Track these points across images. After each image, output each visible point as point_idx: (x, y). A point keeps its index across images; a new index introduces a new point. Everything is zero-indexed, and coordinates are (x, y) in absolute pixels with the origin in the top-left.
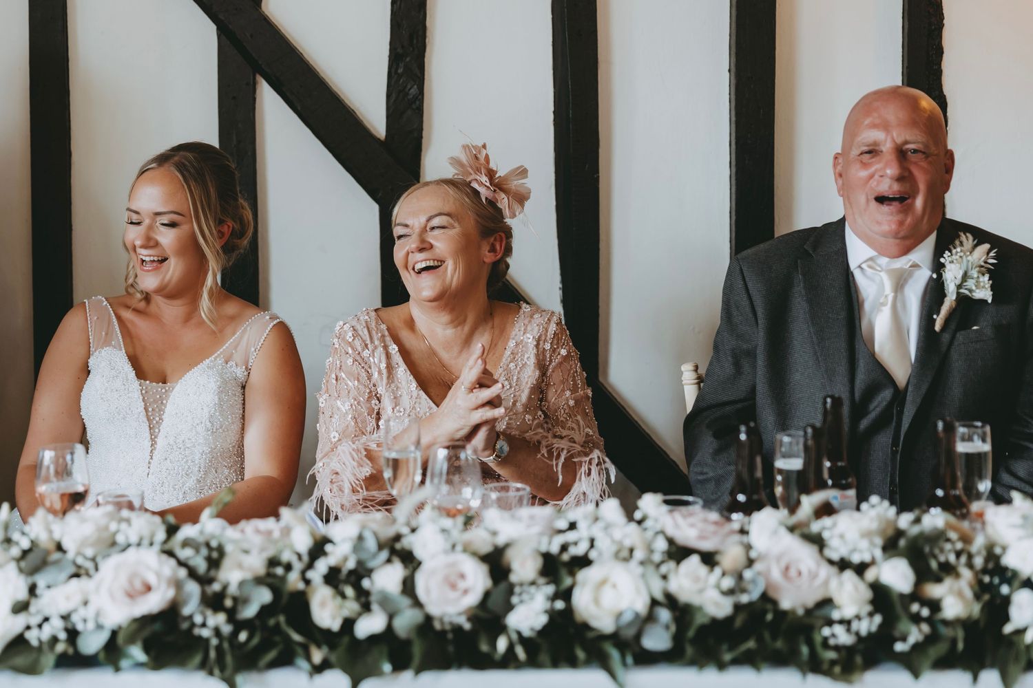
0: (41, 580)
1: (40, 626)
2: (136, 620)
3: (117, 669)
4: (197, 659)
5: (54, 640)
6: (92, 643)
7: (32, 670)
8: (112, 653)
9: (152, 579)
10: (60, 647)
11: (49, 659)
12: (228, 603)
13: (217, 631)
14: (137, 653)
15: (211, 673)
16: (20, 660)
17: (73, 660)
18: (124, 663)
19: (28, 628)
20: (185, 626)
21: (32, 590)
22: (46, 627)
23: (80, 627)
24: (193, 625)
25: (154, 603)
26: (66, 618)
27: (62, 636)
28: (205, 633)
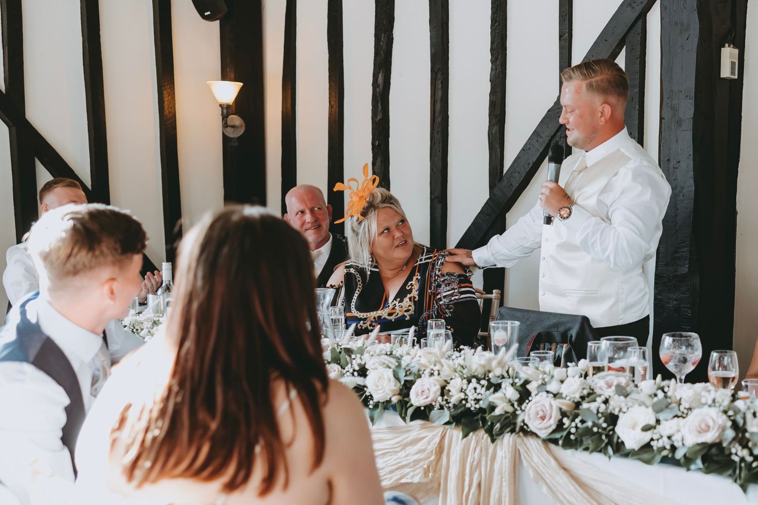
0: (661, 416)
1: (658, 440)
2: (698, 444)
3: (689, 470)
4: (730, 472)
5: (664, 448)
6: (679, 455)
7: (648, 462)
8: (687, 462)
9: (711, 423)
10: (665, 453)
11: (658, 458)
12: (750, 444)
13: (743, 459)
14: (699, 463)
15: (735, 481)
16: (646, 456)
17: (670, 460)
18: (693, 467)
19: (652, 439)
20: (727, 452)
21: (658, 422)
22: (660, 441)
23: (676, 444)
24: (731, 454)
25: (710, 437)
26: (669, 438)
27: (668, 447)
28: (736, 459)
